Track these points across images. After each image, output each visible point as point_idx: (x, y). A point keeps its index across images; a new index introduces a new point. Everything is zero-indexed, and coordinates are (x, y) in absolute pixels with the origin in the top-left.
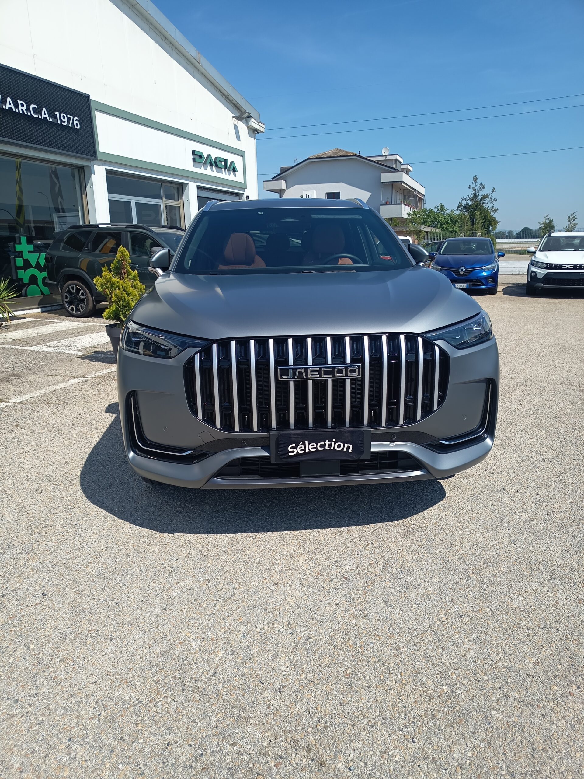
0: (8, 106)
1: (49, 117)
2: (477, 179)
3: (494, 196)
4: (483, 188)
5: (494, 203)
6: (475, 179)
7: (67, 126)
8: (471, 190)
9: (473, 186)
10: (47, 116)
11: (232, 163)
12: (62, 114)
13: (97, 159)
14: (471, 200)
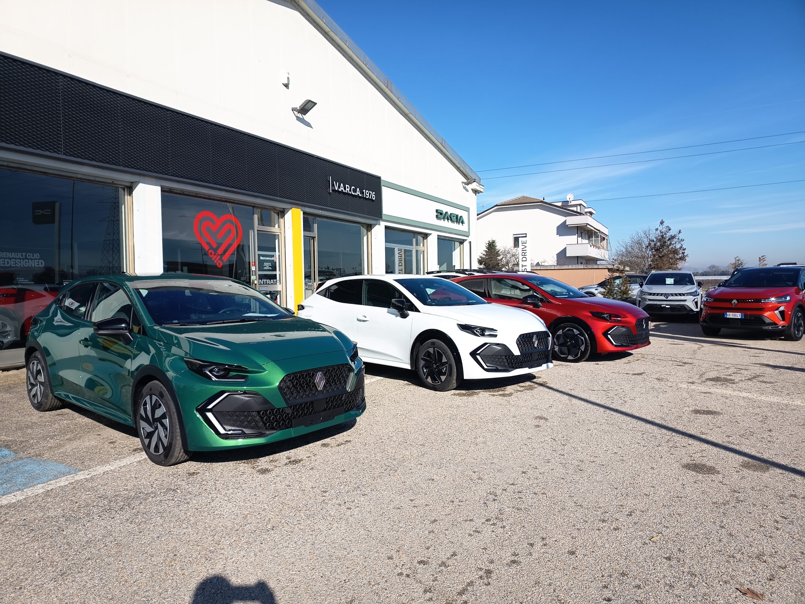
0: (341, 189)
1: (360, 193)
2: (663, 222)
3: (681, 236)
4: (670, 230)
5: (682, 243)
6: (662, 223)
7: (368, 199)
8: (659, 231)
9: (660, 228)
10: (359, 193)
11: (461, 217)
12: (367, 191)
13: (382, 219)
14: (660, 240)
